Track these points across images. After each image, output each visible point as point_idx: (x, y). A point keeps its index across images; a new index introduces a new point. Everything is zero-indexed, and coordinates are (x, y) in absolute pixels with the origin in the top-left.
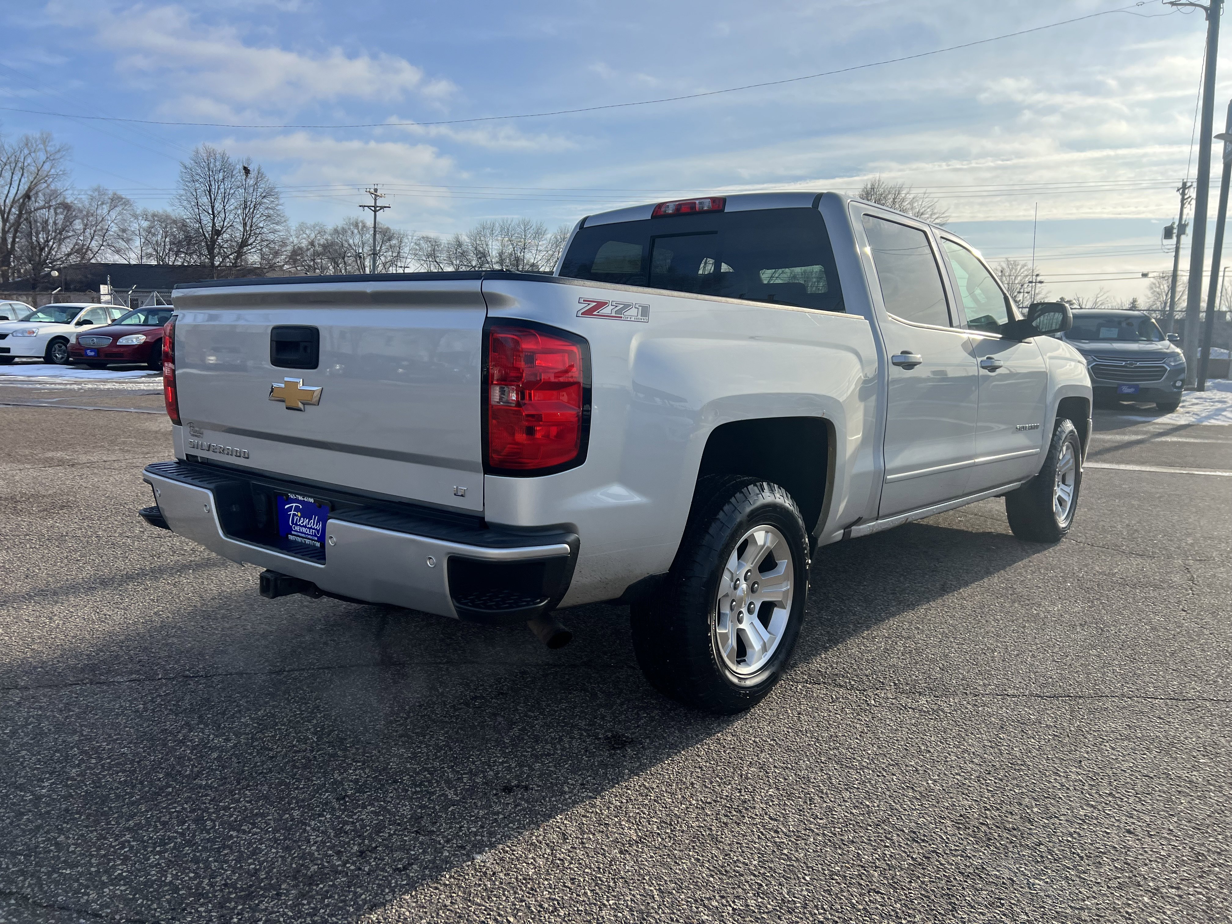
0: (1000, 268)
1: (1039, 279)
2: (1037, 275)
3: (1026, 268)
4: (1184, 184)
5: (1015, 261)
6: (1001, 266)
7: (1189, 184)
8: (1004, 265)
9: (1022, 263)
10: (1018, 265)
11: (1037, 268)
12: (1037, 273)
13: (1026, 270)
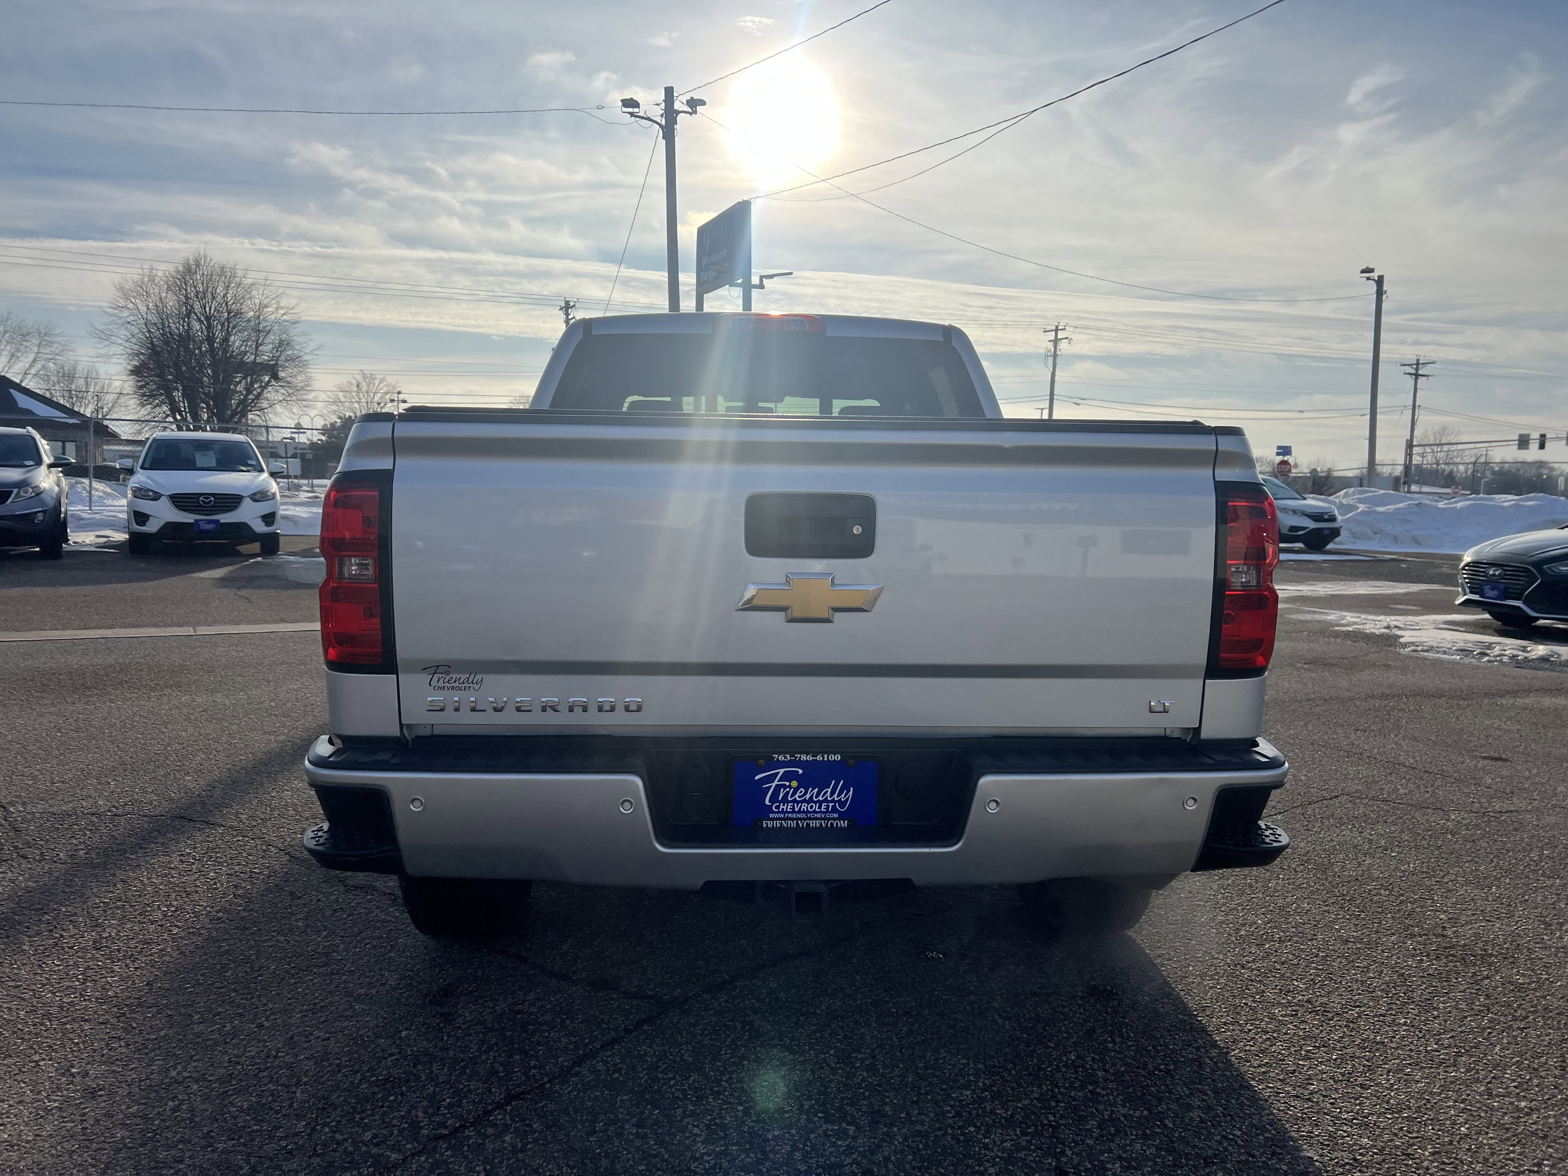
0: (355, 382)
1: (401, 397)
2: (399, 393)
3: (385, 383)
4: (567, 303)
5: (371, 375)
6: (355, 379)
7: (572, 304)
8: (359, 378)
9: (379, 377)
10: (376, 379)
11: (399, 385)
12: (399, 389)
13: (386, 386)
